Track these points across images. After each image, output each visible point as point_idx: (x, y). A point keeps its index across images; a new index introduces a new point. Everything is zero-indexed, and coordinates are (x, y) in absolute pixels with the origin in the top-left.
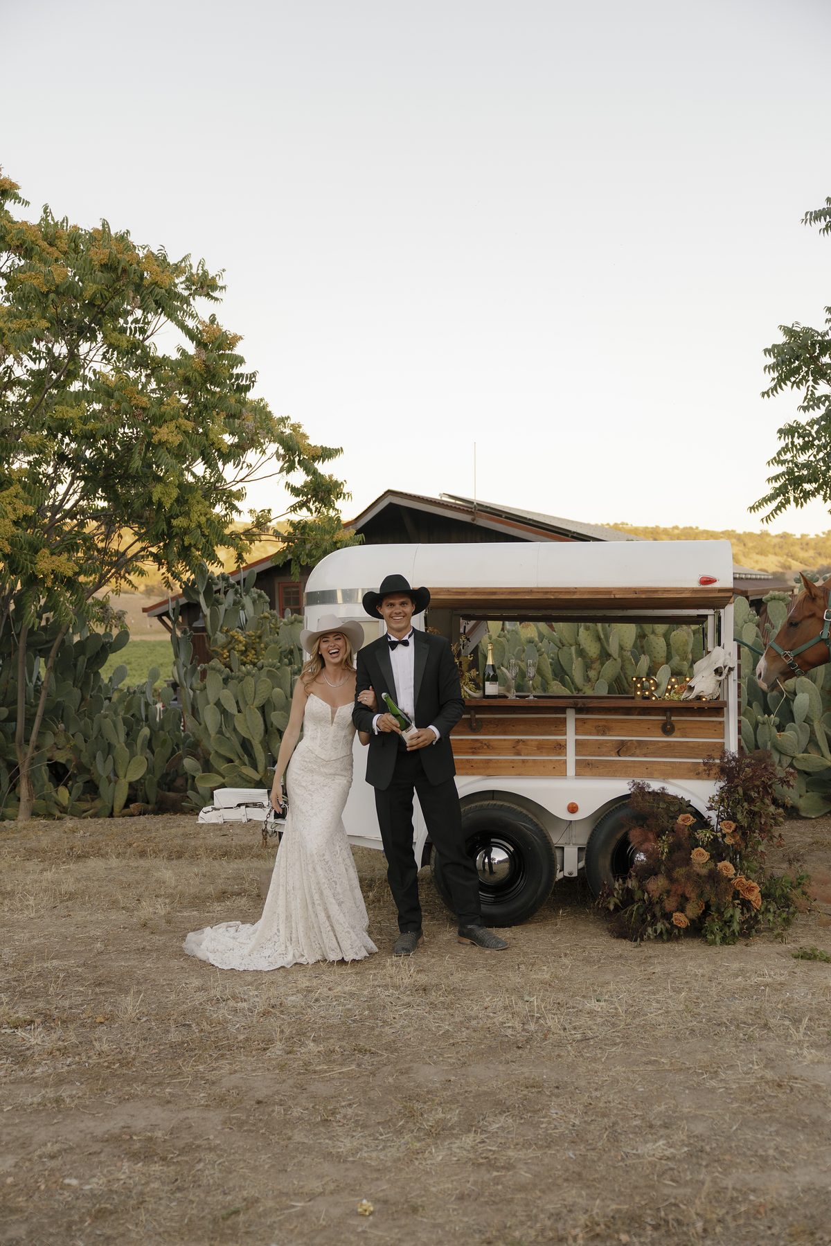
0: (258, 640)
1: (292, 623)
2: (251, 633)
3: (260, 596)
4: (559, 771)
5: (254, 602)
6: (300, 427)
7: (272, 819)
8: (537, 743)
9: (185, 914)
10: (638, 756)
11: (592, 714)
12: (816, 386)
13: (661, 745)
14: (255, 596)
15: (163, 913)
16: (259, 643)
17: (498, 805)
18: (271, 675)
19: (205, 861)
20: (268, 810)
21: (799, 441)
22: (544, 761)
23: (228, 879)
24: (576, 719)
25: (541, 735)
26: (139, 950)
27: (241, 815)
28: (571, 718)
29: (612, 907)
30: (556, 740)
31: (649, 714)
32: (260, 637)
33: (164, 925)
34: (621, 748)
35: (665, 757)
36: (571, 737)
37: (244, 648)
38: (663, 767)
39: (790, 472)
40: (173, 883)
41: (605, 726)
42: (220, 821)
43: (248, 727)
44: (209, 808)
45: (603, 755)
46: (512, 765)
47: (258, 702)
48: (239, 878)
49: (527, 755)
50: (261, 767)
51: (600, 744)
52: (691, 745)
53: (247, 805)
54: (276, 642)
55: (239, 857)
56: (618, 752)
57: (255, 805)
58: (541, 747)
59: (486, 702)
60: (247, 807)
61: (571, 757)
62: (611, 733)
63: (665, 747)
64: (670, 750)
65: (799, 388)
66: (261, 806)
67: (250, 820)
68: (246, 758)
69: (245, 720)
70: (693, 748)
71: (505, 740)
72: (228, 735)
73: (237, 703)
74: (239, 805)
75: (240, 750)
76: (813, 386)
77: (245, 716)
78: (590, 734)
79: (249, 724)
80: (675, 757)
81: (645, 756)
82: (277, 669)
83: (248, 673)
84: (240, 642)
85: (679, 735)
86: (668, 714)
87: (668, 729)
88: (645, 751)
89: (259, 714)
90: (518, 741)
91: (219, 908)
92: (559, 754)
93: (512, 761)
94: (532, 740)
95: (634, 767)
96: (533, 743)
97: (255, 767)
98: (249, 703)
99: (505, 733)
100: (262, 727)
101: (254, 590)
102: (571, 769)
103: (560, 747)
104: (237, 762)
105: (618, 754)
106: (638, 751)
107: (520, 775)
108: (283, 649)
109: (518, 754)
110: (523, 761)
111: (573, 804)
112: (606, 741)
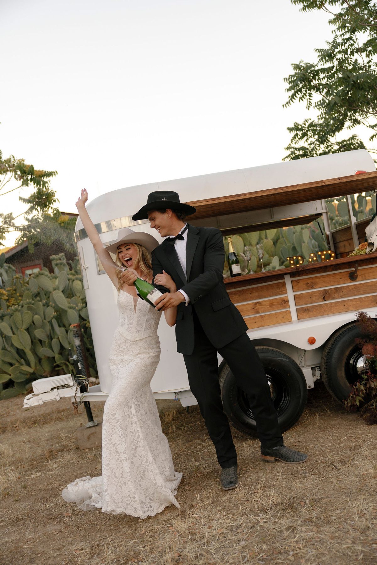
0: (14, 292)
1: (37, 276)
2: (9, 288)
3: (9, 267)
4: (286, 319)
5: (7, 272)
6: (23, 161)
7: (79, 394)
8: (269, 302)
9: (33, 476)
10: (337, 299)
11: (302, 275)
12: (311, 98)
13: (351, 288)
14: (7, 268)
15: (15, 479)
16: (16, 293)
17: (260, 349)
18: (29, 308)
19: (24, 430)
20: (75, 388)
21: (300, 133)
22: (276, 314)
23: (48, 440)
24: (292, 281)
25: (271, 296)
26: (14, 521)
27: (55, 395)
28: (288, 280)
29: (358, 404)
30: (281, 298)
31: (339, 269)
32: (15, 290)
33: (22, 492)
34: (325, 295)
35: (355, 295)
36: (290, 295)
37: (7, 298)
38: (355, 303)
39: (293, 153)
40: (11, 453)
41: (312, 282)
42: (41, 403)
43: (21, 342)
44: (30, 396)
45: (314, 302)
46: (255, 321)
47: (25, 326)
48: (56, 438)
49: (264, 312)
50: (33, 364)
51: (311, 295)
52: (370, 284)
53: (58, 388)
54: (28, 290)
55: (45, 423)
56: (324, 298)
57: (63, 387)
58: (272, 305)
59: (235, 279)
60: (58, 389)
61: (293, 308)
62: (317, 286)
63: (353, 289)
64: (357, 290)
65: (302, 100)
66: (69, 386)
67: (61, 398)
68: (23, 361)
69: (19, 338)
70: (371, 286)
71: (246, 305)
72: (9, 349)
73: (11, 328)
74: (52, 389)
75: (17, 357)
76: (310, 99)
77: (18, 336)
78: (304, 290)
79: (21, 341)
80: (361, 294)
81: (342, 297)
82: (33, 304)
83: (16, 310)
84: (4, 294)
85: (361, 279)
86: (357, 265)
87: (353, 277)
88: (341, 294)
89: (27, 333)
90: (256, 304)
91: (55, 465)
92: (285, 307)
93: (254, 318)
94: (265, 301)
95: (336, 306)
96: (266, 303)
97: (28, 364)
98: (20, 327)
99: (246, 300)
100: (30, 341)
101: (5, 264)
102: (294, 316)
103: (285, 302)
104: (17, 364)
105: (324, 299)
106: (336, 295)
107: (261, 326)
108: (33, 293)
109: (258, 312)
110: (262, 317)
111: (310, 338)
112: (315, 292)
